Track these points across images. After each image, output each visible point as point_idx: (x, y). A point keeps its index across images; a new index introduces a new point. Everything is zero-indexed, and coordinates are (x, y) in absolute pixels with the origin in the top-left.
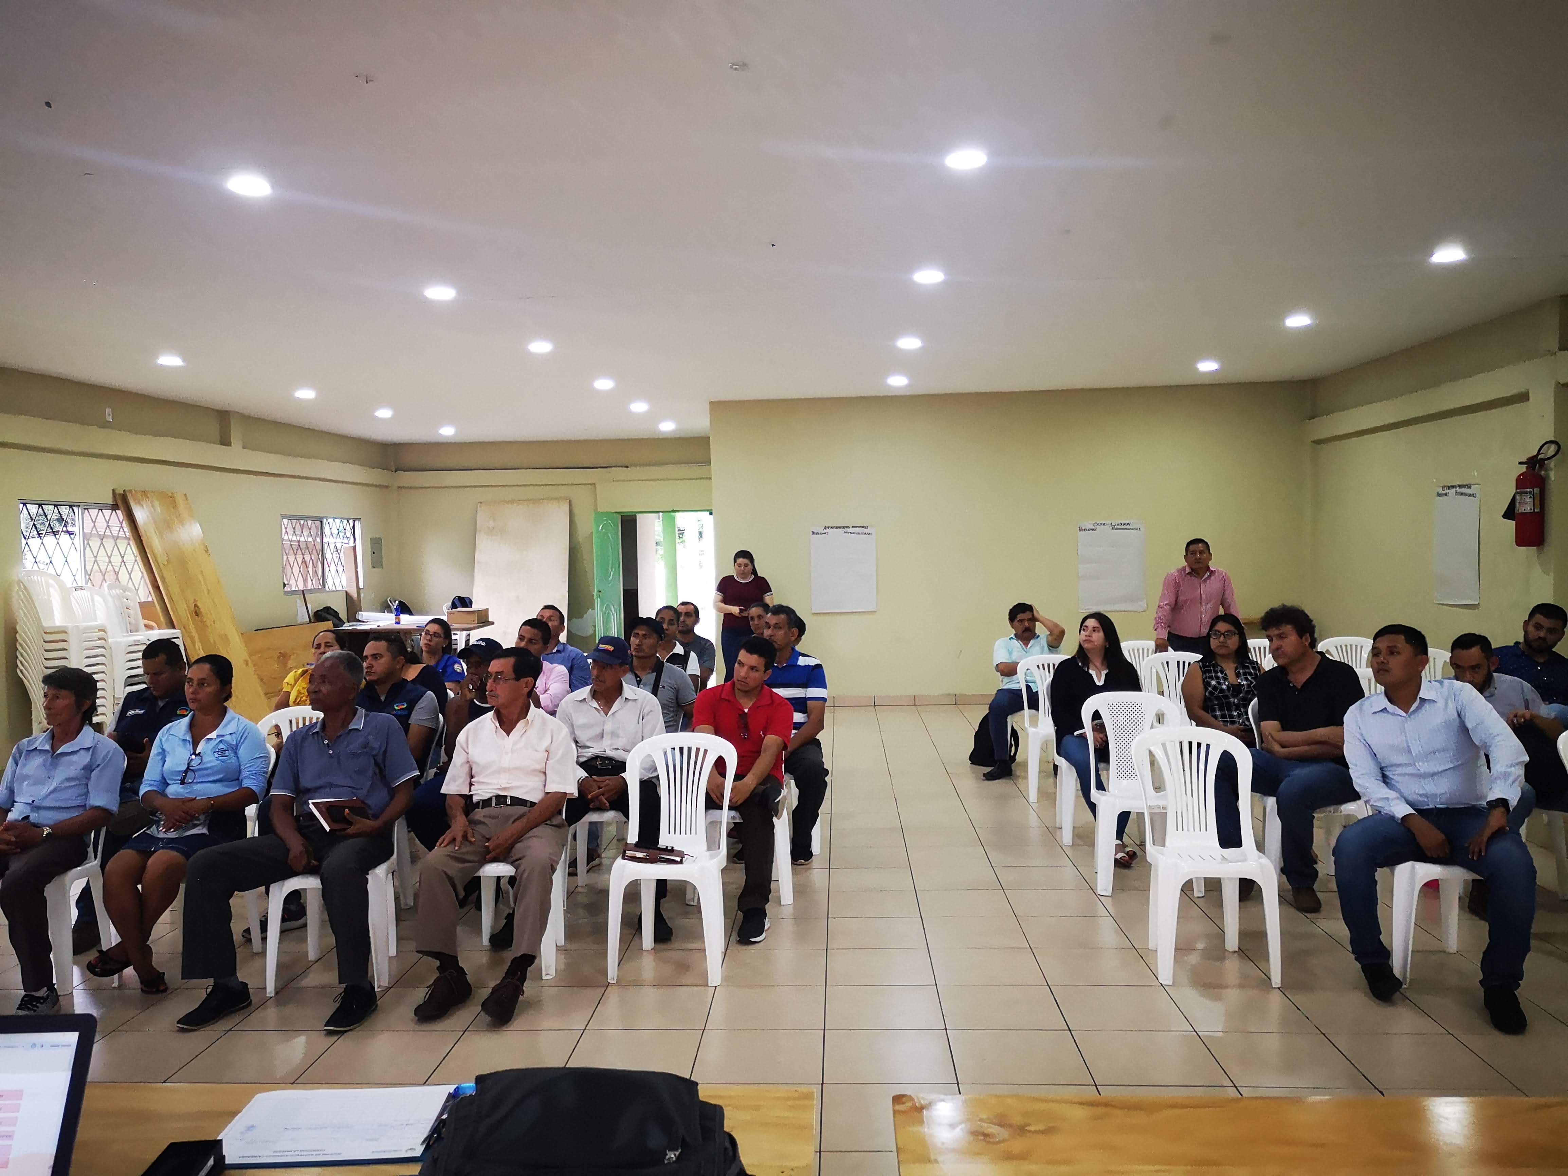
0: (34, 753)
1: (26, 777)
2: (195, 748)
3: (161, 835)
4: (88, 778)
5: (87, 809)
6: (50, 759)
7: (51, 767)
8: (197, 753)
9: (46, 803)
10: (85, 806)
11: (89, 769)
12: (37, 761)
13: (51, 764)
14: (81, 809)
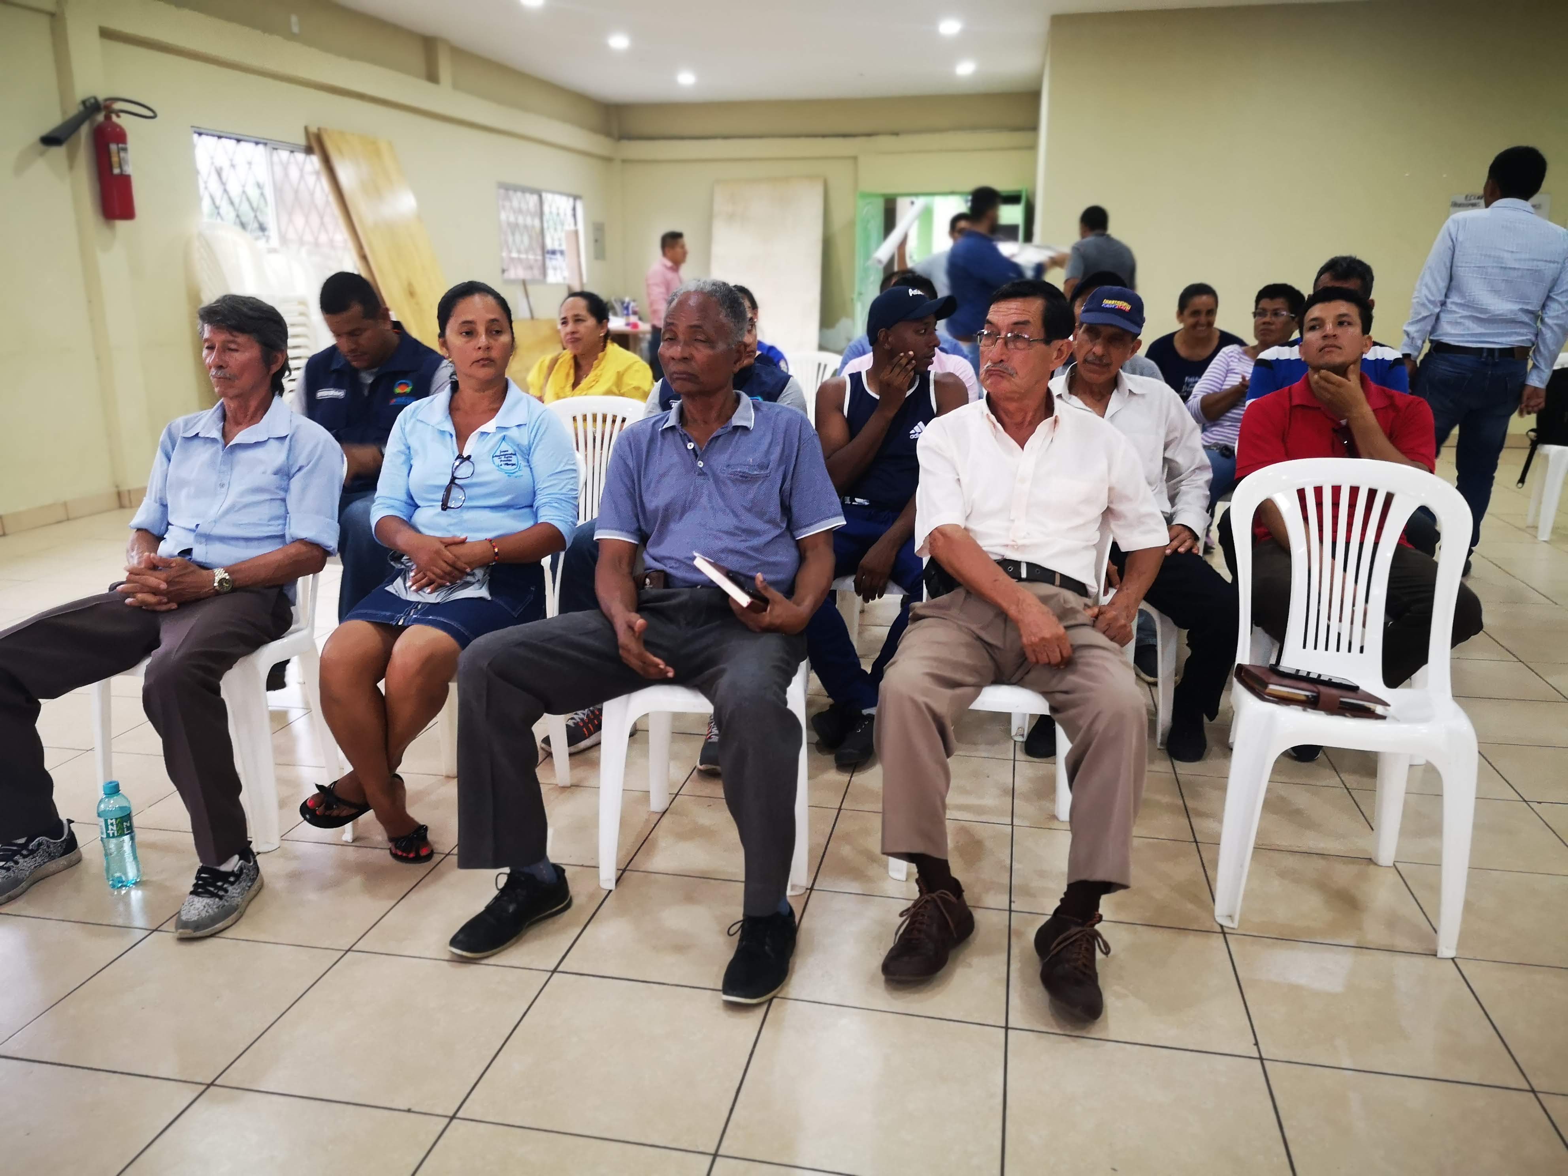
0: (196, 442)
1: (182, 484)
2: (461, 446)
3: (413, 597)
4: (286, 490)
5: (287, 541)
6: (221, 453)
7: (224, 468)
8: (465, 455)
9: (219, 530)
10: (283, 536)
11: (285, 474)
12: (203, 455)
13: (224, 463)
14: (278, 540)
